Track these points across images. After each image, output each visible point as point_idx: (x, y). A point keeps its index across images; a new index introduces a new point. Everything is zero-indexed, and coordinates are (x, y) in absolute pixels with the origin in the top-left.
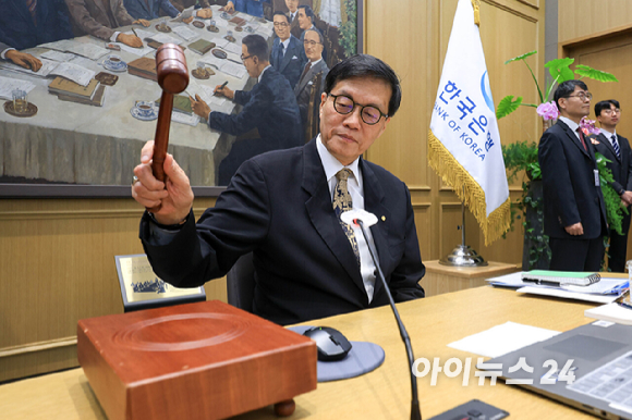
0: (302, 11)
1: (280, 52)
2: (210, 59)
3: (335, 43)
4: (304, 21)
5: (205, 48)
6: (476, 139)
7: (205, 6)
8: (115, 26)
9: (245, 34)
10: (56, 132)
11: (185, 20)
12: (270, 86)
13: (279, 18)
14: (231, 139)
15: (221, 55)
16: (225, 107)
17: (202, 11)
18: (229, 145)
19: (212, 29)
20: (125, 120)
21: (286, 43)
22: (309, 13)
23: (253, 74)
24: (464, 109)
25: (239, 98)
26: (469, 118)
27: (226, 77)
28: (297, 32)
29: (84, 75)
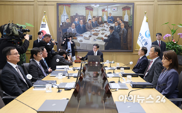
0: (120, 20)
1: (116, 28)
2: (104, 31)
3: (127, 24)
4: (121, 22)
5: (103, 30)
6: (143, 43)
7: (103, 24)
8: (91, 29)
9: (110, 26)
10: (85, 44)
11: (100, 27)
12: (114, 34)
13: (116, 23)
14: (107, 43)
15: (106, 30)
16: (106, 38)
17: (103, 25)
18: (107, 44)
19: (105, 27)
20: (92, 41)
21: (117, 27)
22: (122, 20)
23: (111, 33)
24: (142, 38)
25: (109, 36)
26: (142, 40)
27: (106, 34)
28: (119, 24)
29: (87, 36)
